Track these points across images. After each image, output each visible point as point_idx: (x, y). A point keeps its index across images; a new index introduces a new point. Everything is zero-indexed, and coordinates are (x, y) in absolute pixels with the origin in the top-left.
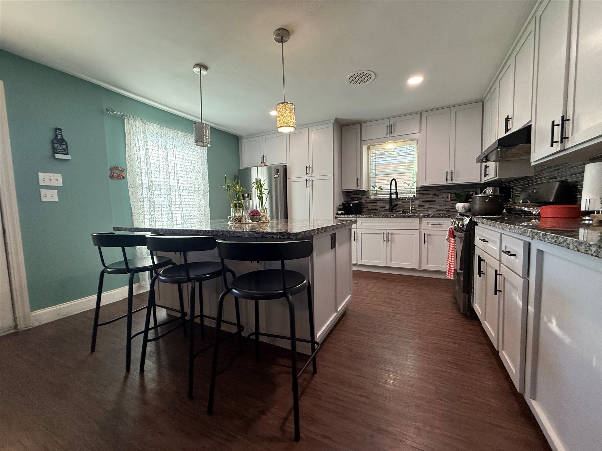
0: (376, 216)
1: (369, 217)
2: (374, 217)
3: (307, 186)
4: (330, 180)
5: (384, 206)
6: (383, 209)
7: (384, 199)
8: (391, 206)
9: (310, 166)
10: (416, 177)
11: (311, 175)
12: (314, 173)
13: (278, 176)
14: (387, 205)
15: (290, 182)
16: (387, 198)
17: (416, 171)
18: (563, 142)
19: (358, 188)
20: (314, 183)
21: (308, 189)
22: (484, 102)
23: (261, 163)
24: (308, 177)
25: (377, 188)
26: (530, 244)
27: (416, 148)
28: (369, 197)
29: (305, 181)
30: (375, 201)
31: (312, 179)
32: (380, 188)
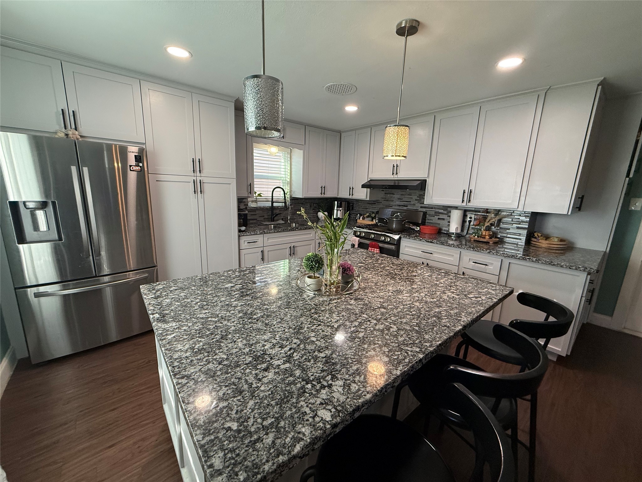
1: (277, 232)
3: (195, 191)
4: (231, 185)
5: (263, 215)
6: (262, 219)
7: (265, 207)
8: (273, 215)
9: (199, 159)
10: (289, 186)
11: (201, 175)
12: (205, 172)
13: (140, 168)
14: (265, 214)
15: (157, 181)
16: (268, 207)
17: (289, 180)
18: (469, 202)
19: (250, 195)
20: (206, 187)
21: (195, 195)
22: (342, 134)
23: (65, 128)
24: (194, 176)
25: (257, 194)
26: (502, 260)
27: (289, 157)
28: (248, 205)
29: (190, 183)
30: (255, 209)
31: (202, 180)
32: (259, 195)
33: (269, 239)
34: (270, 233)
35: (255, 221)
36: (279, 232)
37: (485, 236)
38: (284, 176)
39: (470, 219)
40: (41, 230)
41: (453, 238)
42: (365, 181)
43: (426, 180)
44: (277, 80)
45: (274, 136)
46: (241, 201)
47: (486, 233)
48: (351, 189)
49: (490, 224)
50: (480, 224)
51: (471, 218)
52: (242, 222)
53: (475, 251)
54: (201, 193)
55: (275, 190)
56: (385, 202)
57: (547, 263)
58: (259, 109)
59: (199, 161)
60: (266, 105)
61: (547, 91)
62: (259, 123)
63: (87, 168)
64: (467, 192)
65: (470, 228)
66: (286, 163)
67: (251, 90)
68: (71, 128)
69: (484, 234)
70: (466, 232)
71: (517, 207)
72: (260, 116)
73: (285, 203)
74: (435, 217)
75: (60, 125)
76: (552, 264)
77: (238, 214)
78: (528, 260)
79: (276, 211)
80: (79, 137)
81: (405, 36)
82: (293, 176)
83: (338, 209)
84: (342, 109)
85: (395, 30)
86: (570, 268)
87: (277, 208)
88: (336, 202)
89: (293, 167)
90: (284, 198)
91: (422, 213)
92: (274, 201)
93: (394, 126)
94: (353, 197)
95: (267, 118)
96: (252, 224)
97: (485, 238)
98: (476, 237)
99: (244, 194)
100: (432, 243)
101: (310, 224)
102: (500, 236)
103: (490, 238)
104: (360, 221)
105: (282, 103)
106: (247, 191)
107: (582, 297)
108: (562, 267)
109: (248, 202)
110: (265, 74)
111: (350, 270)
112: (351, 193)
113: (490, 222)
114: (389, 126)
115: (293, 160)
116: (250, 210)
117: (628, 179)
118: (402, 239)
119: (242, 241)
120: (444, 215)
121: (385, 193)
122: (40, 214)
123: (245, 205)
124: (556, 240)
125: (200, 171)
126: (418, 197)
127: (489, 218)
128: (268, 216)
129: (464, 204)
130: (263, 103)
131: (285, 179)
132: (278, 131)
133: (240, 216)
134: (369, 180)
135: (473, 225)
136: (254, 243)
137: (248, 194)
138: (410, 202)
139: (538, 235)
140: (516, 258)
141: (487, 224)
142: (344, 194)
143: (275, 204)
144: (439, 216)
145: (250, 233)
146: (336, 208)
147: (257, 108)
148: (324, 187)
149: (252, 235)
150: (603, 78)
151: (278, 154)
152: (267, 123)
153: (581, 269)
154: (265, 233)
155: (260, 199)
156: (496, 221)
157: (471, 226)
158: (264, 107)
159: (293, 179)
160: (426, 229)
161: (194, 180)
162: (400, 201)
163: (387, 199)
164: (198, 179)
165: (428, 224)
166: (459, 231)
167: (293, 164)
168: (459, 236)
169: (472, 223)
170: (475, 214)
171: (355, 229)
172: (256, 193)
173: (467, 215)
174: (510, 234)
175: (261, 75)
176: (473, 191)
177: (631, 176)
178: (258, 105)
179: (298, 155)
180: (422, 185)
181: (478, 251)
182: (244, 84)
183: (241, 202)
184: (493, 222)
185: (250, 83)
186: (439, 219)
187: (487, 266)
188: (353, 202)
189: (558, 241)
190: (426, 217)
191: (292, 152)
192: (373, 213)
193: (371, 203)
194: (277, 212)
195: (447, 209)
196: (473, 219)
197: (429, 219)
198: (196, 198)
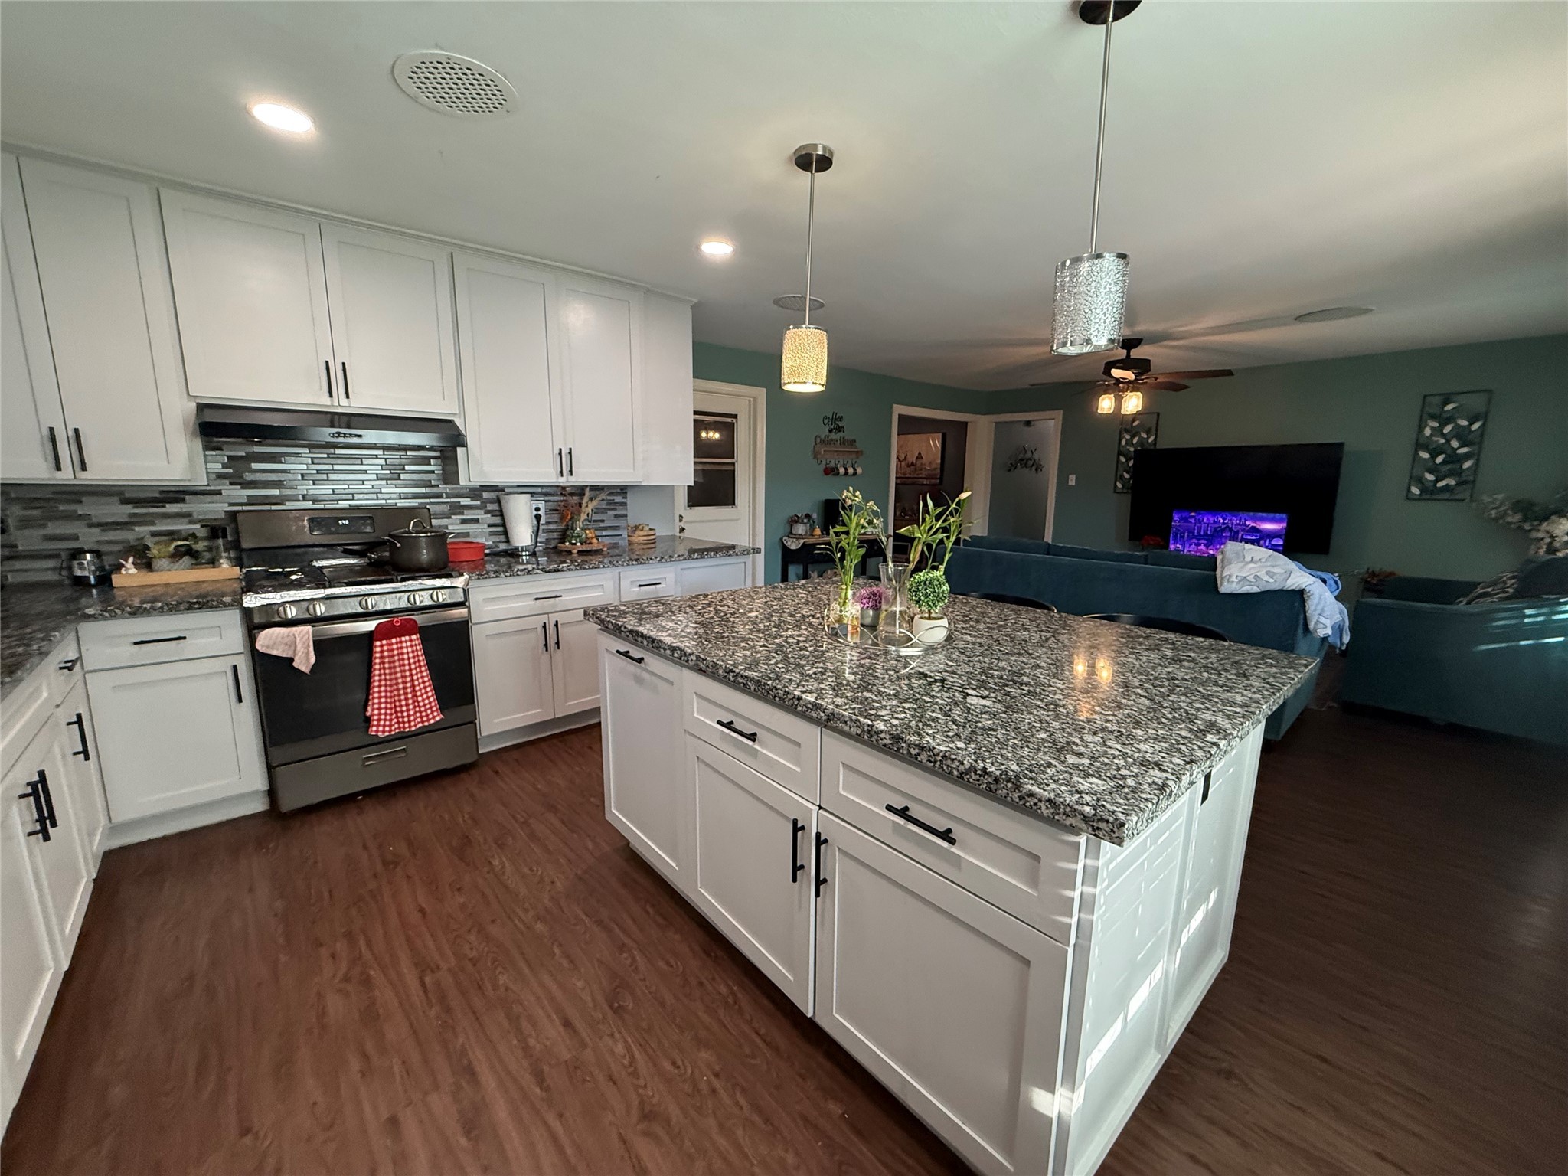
18: (570, 474)
37: (591, 538)
39: (537, 513)
41: (523, 558)
47: (590, 533)
48: (66, 442)
51: (537, 509)
64: (564, 453)
65: (540, 531)
69: (589, 536)
81: (809, 170)
94: (86, 475)
112: (66, 458)
120: (477, 511)
129: (563, 479)
135: (548, 523)
141: (583, 516)
144: (462, 513)
157: (541, 527)
169: (543, 521)
170: (546, 501)
173: (532, 506)
176: (573, 452)
186: (463, 521)
195: (481, 496)
196: (542, 512)
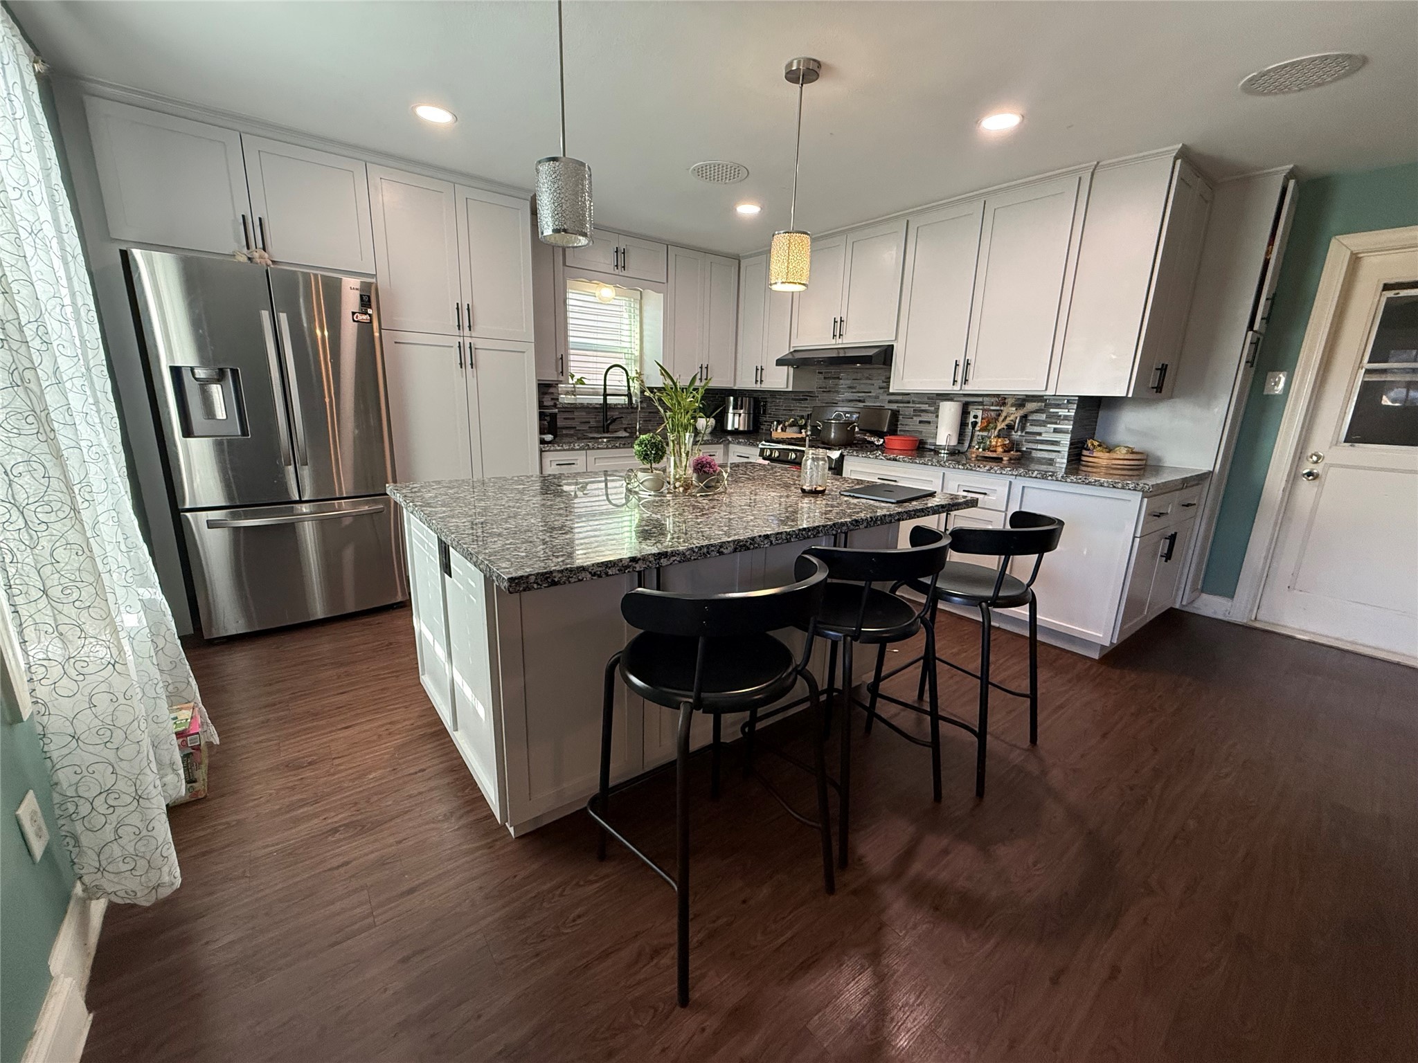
0: (624, 444)
1: (612, 448)
2: (622, 446)
3: (461, 364)
4: (525, 354)
5: (587, 420)
6: (585, 427)
7: (591, 404)
8: (607, 421)
9: (468, 305)
10: (638, 364)
11: (471, 334)
12: (481, 326)
13: (369, 318)
14: (592, 418)
15: (396, 343)
16: (596, 404)
17: (637, 353)
18: (965, 384)
19: (561, 378)
20: (481, 356)
21: (462, 371)
22: (742, 261)
23: (248, 248)
24: (460, 336)
25: (575, 380)
26: (1010, 482)
27: (638, 307)
28: (558, 399)
29: (453, 349)
30: (573, 408)
31: (474, 344)
32: (580, 381)
33: (597, 461)
34: (598, 448)
35: (572, 432)
36: (617, 447)
37: (996, 446)
38: (628, 345)
39: (974, 420)
40: (218, 418)
41: (942, 455)
42: (784, 352)
43: (893, 345)
44: (583, 164)
45: (580, 244)
46: (545, 389)
47: (997, 442)
48: (760, 370)
49: (1006, 425)
50: (988, 425)
51: (976, 417)
52: (547, 426)
53: (967, 469)
54: (472, 368)
55: (609, 373)
56: (825, 394)
57: (1080, 481)
58: (556, 204)
59: (468, 309)
60: (567, 199)
61: (1094, 170)
62: (557, 223)
63: (285, 314)
64: (961, 364)
65: (975, 437)
66: (632, 320)
67: (546, 178)
68: (256, 248)
69: (994, 443)
70: (968, 445)
71: (1044, 389)
72: (558, 214)
73: (629, 395)
74: (915, 418)
75: (238, 242)
76: (1087, 481)
77: (540, 412)
78: (1050, 478)
79: (612, 413)
80: (271, 263)
81: (799, 83)
82: (645, 344)
83: (736, 411)
84: (731, 209)
85: (784, 74)
86: (1114, 487)
87: (614, 407)
88: (732, 398)
89: (645, 327)
90: (627, 388)
91: (890, 411)
92: (608, 392)
93: (786, 233)
94: (763, 386)
95: (568, 217)
96: (567, 435)
97: (995, 451)
98: (981, 450)
99: (551, 376)
100: (896, 460)
101: (648, 395)
102: (1027, 448)
103: (1005, 451)
104: (778, 433)
105: (590, 196)
106: (557, 371)
107: (1134, 537)
108: (1101, 486)
109: (559, 394)
110: (566, 156)
111: (711, 467)
112: (759, 379)
113: (1007, 422)
114: (776, 233)
115: (645, 314)
116: (564, 410)
117: (1250, 333)
118: (845, 458)
119: (546, 462)
120: (930, 415)
121: (825, 378)
122: (216, 390)
123: (552, 399)
124: (1124, 450)
125: (470, 327)
126: (884, 382)
127: (1004, 414)
128: (598, 422)
129: (957, 387)
130: (562, 196)
131: (630, 352)
132: (585, 235)
133: (542, 416)
134: (792, 350)
135: (979, 430)
136: (569, 466)
137: (558, 374)
138: (870, 392)
139: (1093, 445)
140: (1031, 477)
141: (1001, 426)
142: (746, 382)
143: (611, 400)
144: (920, 416)
145: (562, 446)
146: (731, 410)
147: (554, 203)
148: (707, 368)
149: (564, 450)
150: (1181, 145)
151: (616, 302)
152: (568, 223)
153: (1131, 486)
154: (589, 449)
155: (581, 390)
156: (1018, 418)
157: (976, 433)
158: (563, 201)
159: (646, 351)
160: (895, 442)
161: (459, 343)
162: (852, 392)
163: (828, 390)
164: (467, 341)
165: (902, 433)
166: (954, 442)
167: (645, 321)
168: (954, 453)
169: (978, 427)
170: (983, 409)
171: (763, 445)
172: (573, 376)
173: (969, 413)
174: (1042, 442)
175: (561, 157)
176: (972, 363)
177: (1256, 327)
178: (555, 199)
179: (655, 303)
180: (885, 355)
181: (971, 470)
182: (537, 170)
183: (546, 393)
184: (1012, 421)
185: (544, 168)
186: (920, 422)
187: (986, 497)
188: (766, 398)
189: (1127, 453)
190: (897, 421)
191: (644, 297)
192: (802, 417)
193: (797, 396)
194: (616, 414)
195: (932, 401)
196: (979, 420)
197: (903, 425)
198: (462, 377)
